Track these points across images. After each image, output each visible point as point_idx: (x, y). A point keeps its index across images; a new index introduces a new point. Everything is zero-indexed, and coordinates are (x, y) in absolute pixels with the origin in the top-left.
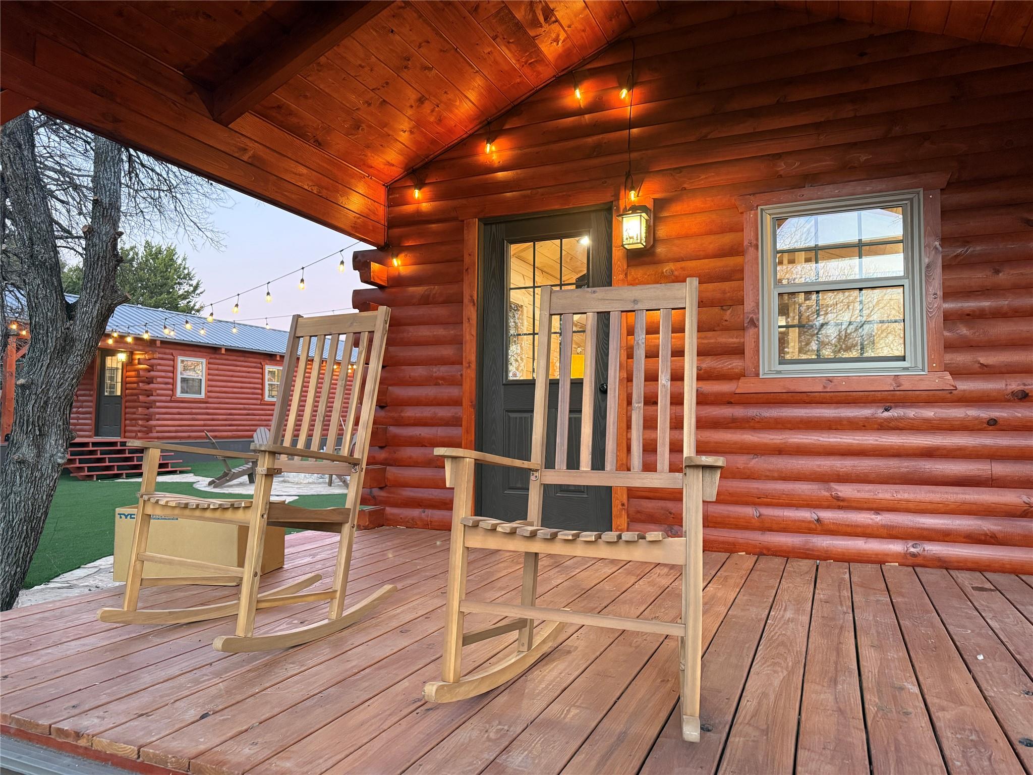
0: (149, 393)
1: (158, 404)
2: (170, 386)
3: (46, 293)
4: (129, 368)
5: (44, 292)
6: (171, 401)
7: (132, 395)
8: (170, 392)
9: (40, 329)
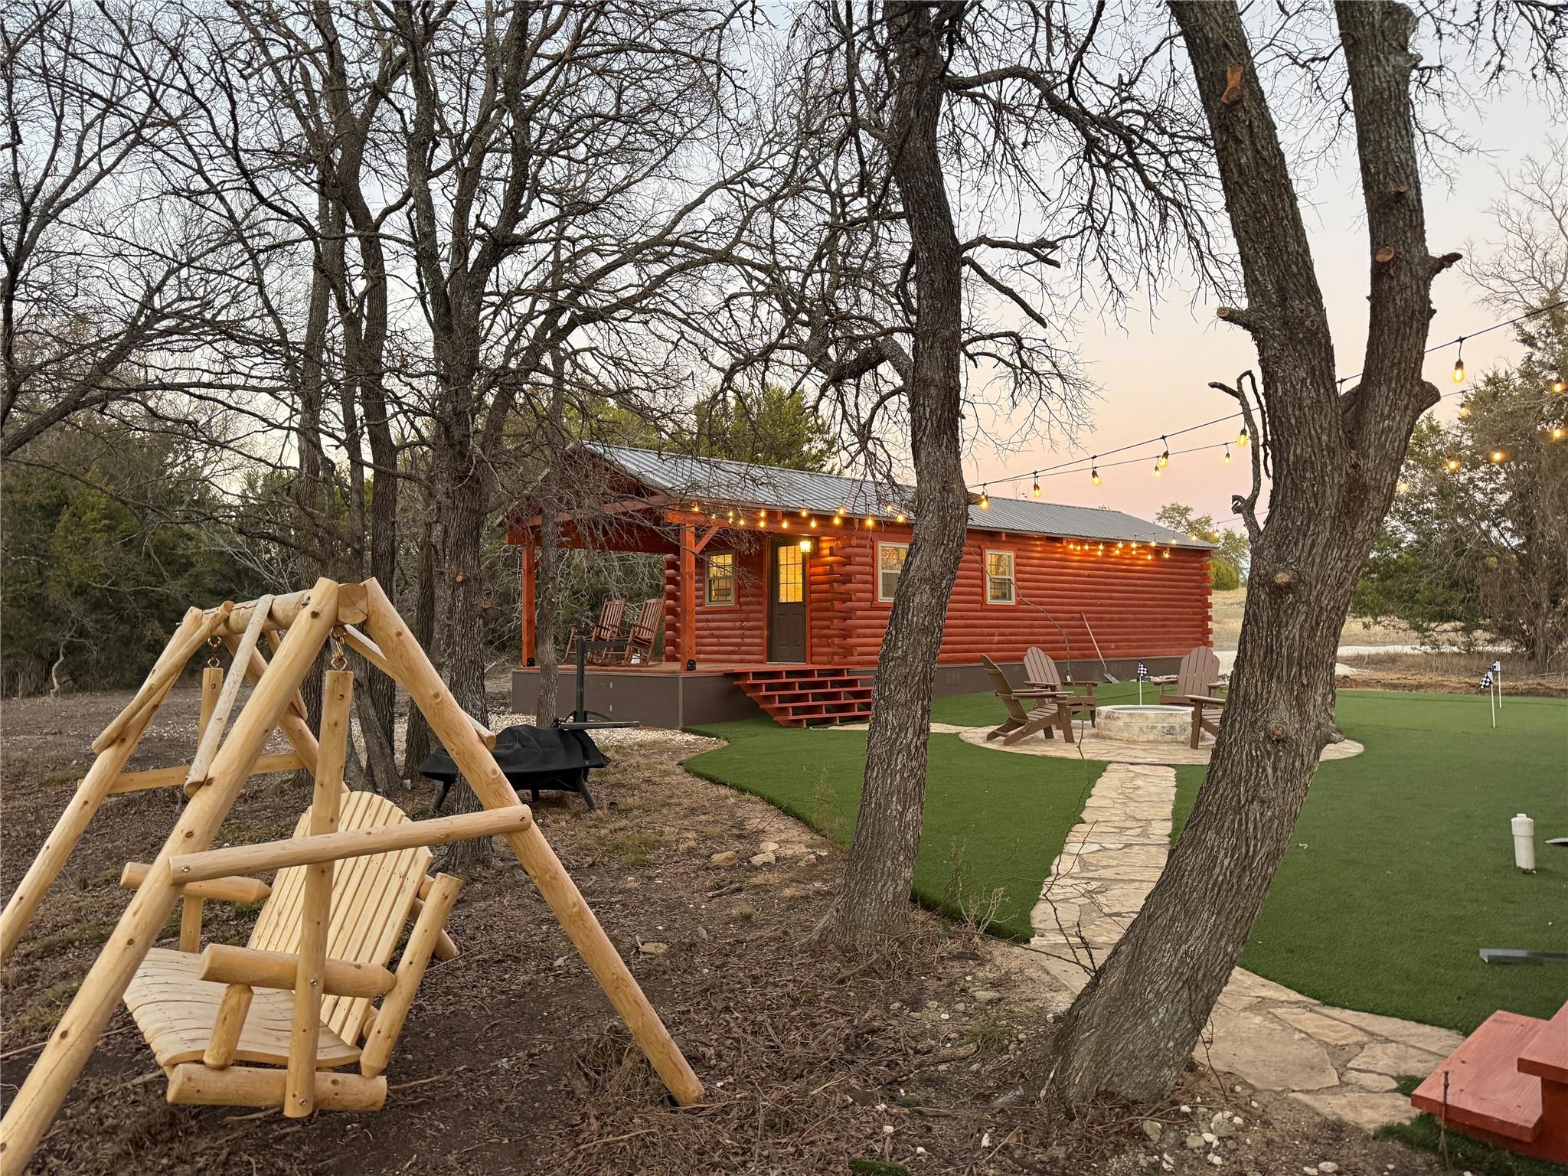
0: (846, 597)
1: (859, 613)
2: (869, 586)
3: (1318, 395)
4: (814, 562)
5: (1313, 394)
6: (871, 609)
7: (820, 601)
8: (869, 595)
9: (1304, 470)
